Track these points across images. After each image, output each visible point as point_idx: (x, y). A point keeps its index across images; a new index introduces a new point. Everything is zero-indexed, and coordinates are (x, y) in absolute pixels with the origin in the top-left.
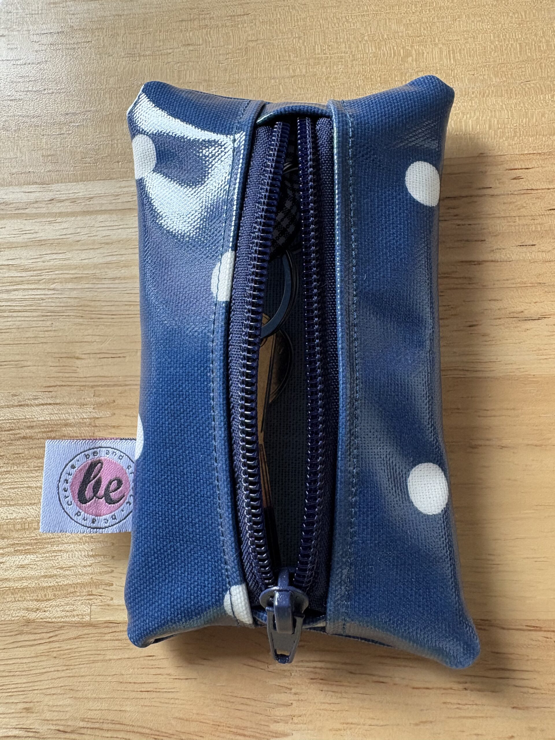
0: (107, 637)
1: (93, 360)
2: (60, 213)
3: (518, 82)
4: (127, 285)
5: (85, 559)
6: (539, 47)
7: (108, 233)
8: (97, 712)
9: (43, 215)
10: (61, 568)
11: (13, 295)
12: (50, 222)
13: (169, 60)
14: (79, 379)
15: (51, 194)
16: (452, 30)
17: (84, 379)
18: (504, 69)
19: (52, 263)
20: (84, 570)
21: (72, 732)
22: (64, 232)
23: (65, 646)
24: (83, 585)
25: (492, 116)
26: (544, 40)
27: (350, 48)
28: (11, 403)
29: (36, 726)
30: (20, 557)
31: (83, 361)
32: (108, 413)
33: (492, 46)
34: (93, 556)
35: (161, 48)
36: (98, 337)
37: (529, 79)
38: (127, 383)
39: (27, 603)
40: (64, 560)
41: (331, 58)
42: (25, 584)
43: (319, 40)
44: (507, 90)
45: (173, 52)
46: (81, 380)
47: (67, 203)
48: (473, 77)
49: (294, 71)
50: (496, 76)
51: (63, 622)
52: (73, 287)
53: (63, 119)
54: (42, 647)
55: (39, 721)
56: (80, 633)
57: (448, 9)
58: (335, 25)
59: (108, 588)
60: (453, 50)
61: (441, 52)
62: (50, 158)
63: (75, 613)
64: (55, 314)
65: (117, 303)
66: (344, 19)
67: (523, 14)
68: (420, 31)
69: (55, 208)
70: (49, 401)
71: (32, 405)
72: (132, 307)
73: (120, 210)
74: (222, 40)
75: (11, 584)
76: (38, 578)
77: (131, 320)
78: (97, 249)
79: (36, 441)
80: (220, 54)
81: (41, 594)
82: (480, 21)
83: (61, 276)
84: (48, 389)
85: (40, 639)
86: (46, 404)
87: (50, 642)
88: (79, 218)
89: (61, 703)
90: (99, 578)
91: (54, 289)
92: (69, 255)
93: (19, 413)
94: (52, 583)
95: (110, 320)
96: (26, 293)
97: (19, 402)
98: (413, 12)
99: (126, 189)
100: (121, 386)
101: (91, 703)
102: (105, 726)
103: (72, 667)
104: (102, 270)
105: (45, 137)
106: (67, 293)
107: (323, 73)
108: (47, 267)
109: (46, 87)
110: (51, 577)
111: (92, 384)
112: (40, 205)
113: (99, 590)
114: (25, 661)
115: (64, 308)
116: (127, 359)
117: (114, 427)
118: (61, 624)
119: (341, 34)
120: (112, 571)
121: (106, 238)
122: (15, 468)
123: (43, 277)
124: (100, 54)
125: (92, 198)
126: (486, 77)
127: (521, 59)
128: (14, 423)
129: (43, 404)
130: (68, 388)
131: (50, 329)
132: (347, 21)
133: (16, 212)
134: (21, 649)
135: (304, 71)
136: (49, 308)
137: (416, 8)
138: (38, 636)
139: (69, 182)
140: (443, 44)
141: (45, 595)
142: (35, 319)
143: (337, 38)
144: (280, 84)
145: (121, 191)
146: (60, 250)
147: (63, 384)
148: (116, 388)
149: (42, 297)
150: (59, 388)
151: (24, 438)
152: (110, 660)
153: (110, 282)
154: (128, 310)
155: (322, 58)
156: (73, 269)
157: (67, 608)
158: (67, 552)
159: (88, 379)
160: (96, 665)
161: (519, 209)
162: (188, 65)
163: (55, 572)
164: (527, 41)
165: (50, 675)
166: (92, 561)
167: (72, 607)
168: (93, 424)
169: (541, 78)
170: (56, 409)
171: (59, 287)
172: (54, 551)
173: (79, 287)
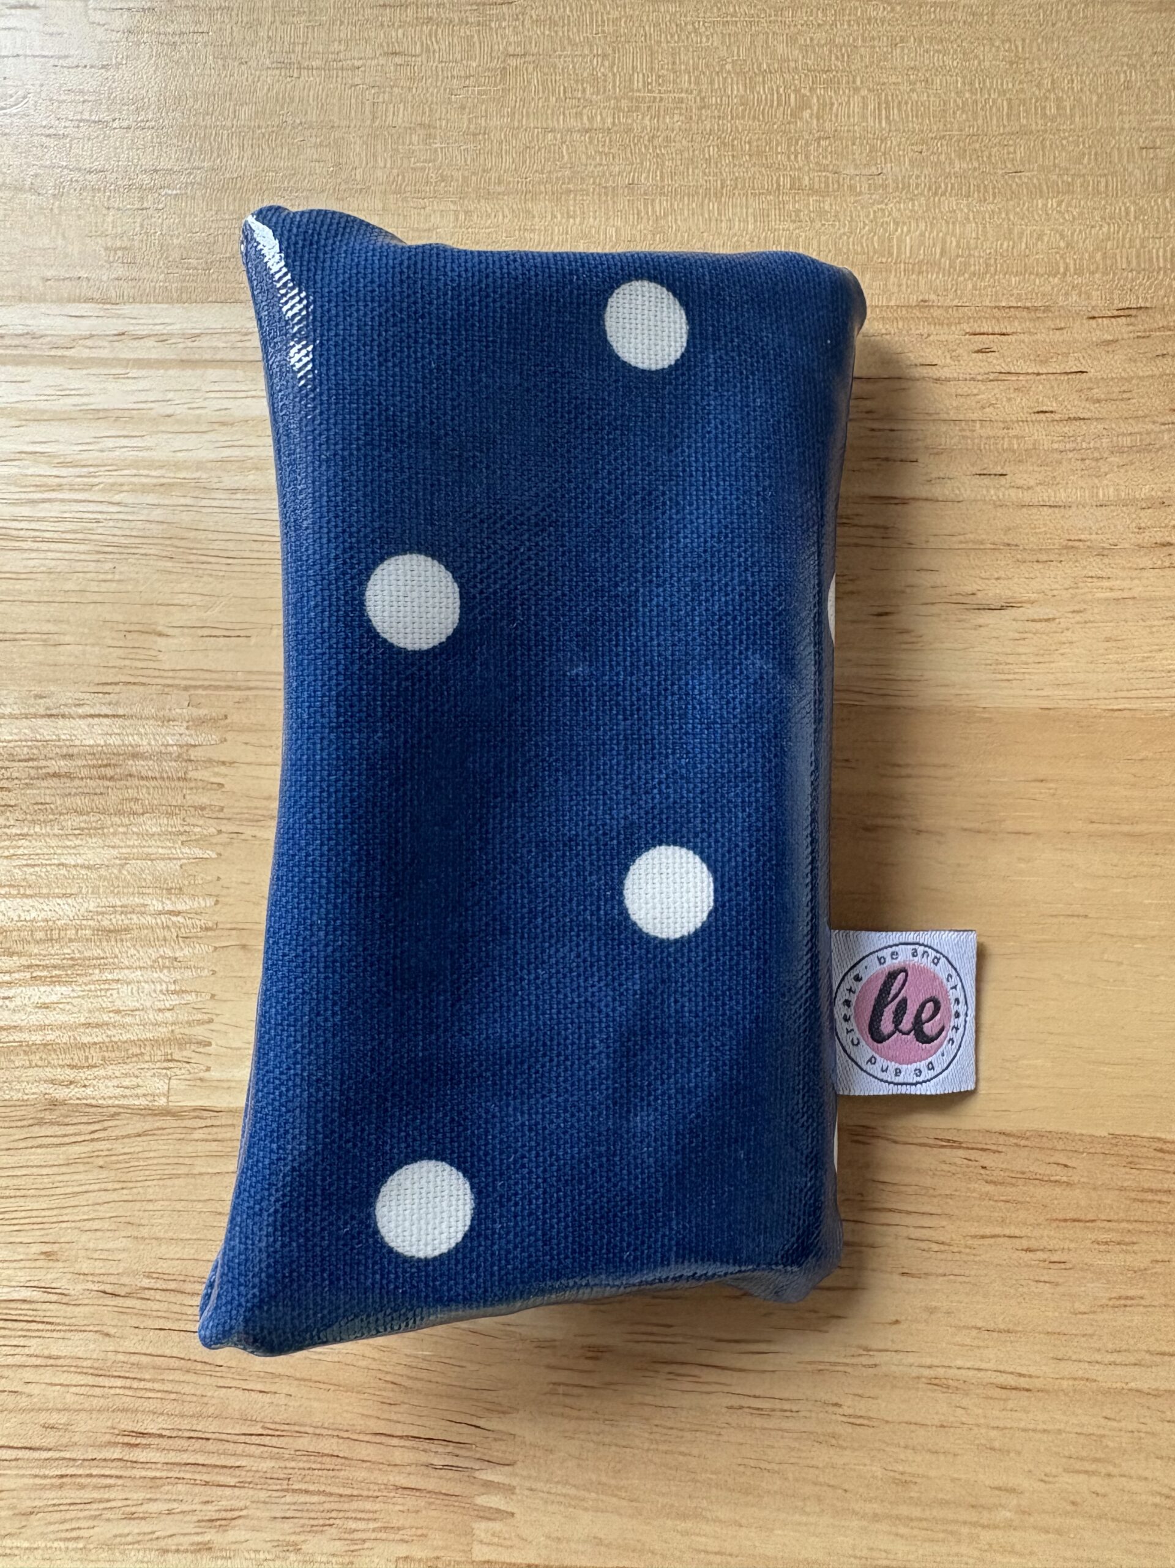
0: (197, 1135)
1: (189, 640)
2: (136, 360)
3: (1000, 172)
4: (257, 504)
5: (162, 997)
6: (1044, 108)
7: (226, 404)
8: (176, 1263)
9: (103, 362)
10: (118, 1012)
11: (41, 511)
12: (117, 377)
13: (357, 80)
14: (162, 673)
15: (120, 321)
16: (888, 65)
17: (171, 674)
18: (977, 146)
19: (116, 454)
20: (160, 1017)
21: (127, 1296)
22: (142, 397)
23: (118, 1147)
24: (156, 1043)
25: (947, 234)
26: (1052, 96)
27: (697, 83)
28: (32, 710)
29: (63, 1284)
30: (42, 989)
31: (170, 640)
32: (215, 737)
33: (959, 101)
34: (175, 992)
35: (342, 56)
36: (199, 598)
37: (1020, 168)
38: (251, 684)
39: (53, 1071)
40: (124, 997)
41: (661, 99)
42: (48, 1038)
43: (641, 64)
44: (978, 186)
45: (364, 65)
46: (166, 674)
47: (150, 343)
48: (919, 156)
49: (591, 119)
50: (961, 156)
51: (119, 1106)
52: (156, 502)
53: (146, 179)
54: (77, 1149)
55: (69, 1276)
56: (147, 1126)
57: (883, 22)
58: (672, 36)
59: (201, 1050)
60: (887, 102)
61: (865, 106)
62: (120, 253)
63: (139, 1091)
64: (121, 550)
65: (238, 537)
66: (690, 27)
67: (1019, 44)
68: (830, 60)
69: (127, 351)
70: (105, 711)
71: (71, 717)
72: (266, 545)
74: (458, 49)
75: (25, 1036)
76: (74, 1027)
77: (263, 569)
78: (204, 432)
79: (77, 782)
80: (453, 77)
81: (78, 1056)
82: (939, 51)
83: (133, 479)
84: (103, 687)
85: (75, 1134)
86: (99, 716)
87: (92, 1140)
88: (171, 372)
89: (110, 1245)
90: (187, 1031)
91: (118, 504)
92: (149, 442)
93: (47, 730)
94: (98, 1036)
95: (224, 568)
96: (67, 508)
97: (48, 708)
98: (819, 25)
100: (239, 689)
101: (164, 1247)
103: (131, 1185)
104: (213, 474)
105: (112, 212)
106: (145, 512)
107: (644, 128)
108: (110, 462)
109: (117, 115)
110: (97, 1026)
111: (185, 683)
112: (100, 343)
113: (185, 1053)
114: (45, 1171)
115: (138, 541)
116: (253, 641)
117: (224, 763)
118: (113, 1110)
119: (682, 55)
120: (211, 1021)
121: (222, 413)
122: (37, 829)
123: (99, 480)
124: (224, 58)
125: (198, 335)
126: (943, 158)
127: (1008, 129)
128: (37, 748)
129: (92, 716)
130: (142, 688)
131: (110, 577)
132: (696, 30)
133: (53, 353)
134: (39, 1150)
135: (610, 120)
136: (111, 539)
137: (826, 16)
138: (70, 1130)
139: (156, 302)
140: (869, 90)
141: (87, 1058)
142: (83, 557)
143: (674, 63)
144: (563, 142)
146: (133, 430)
147: (132, 680)
148: (230, 693)
149: (99, 516)
150: (124, 688)
151: (55, 775)
152: (201, 1174)
153: (227, 496)
154: (258, 551)
155: (644, 98)
156: (158, 468)
157: (127, 1082)
158: (128, 983)
159: (178, 674)
160: (176, 1182)
161: (983, 408)
162: (391, 93)
163: (106, 1019)
164: (1022, 96)
165: (92, 1197)
166: (175, 1000)
167: (135, 1081)
168: (184, 756)
169: (1042, 168)
170: (116, 725)
171: (130, 501)
172: (106, 981)
173: (167, 502)
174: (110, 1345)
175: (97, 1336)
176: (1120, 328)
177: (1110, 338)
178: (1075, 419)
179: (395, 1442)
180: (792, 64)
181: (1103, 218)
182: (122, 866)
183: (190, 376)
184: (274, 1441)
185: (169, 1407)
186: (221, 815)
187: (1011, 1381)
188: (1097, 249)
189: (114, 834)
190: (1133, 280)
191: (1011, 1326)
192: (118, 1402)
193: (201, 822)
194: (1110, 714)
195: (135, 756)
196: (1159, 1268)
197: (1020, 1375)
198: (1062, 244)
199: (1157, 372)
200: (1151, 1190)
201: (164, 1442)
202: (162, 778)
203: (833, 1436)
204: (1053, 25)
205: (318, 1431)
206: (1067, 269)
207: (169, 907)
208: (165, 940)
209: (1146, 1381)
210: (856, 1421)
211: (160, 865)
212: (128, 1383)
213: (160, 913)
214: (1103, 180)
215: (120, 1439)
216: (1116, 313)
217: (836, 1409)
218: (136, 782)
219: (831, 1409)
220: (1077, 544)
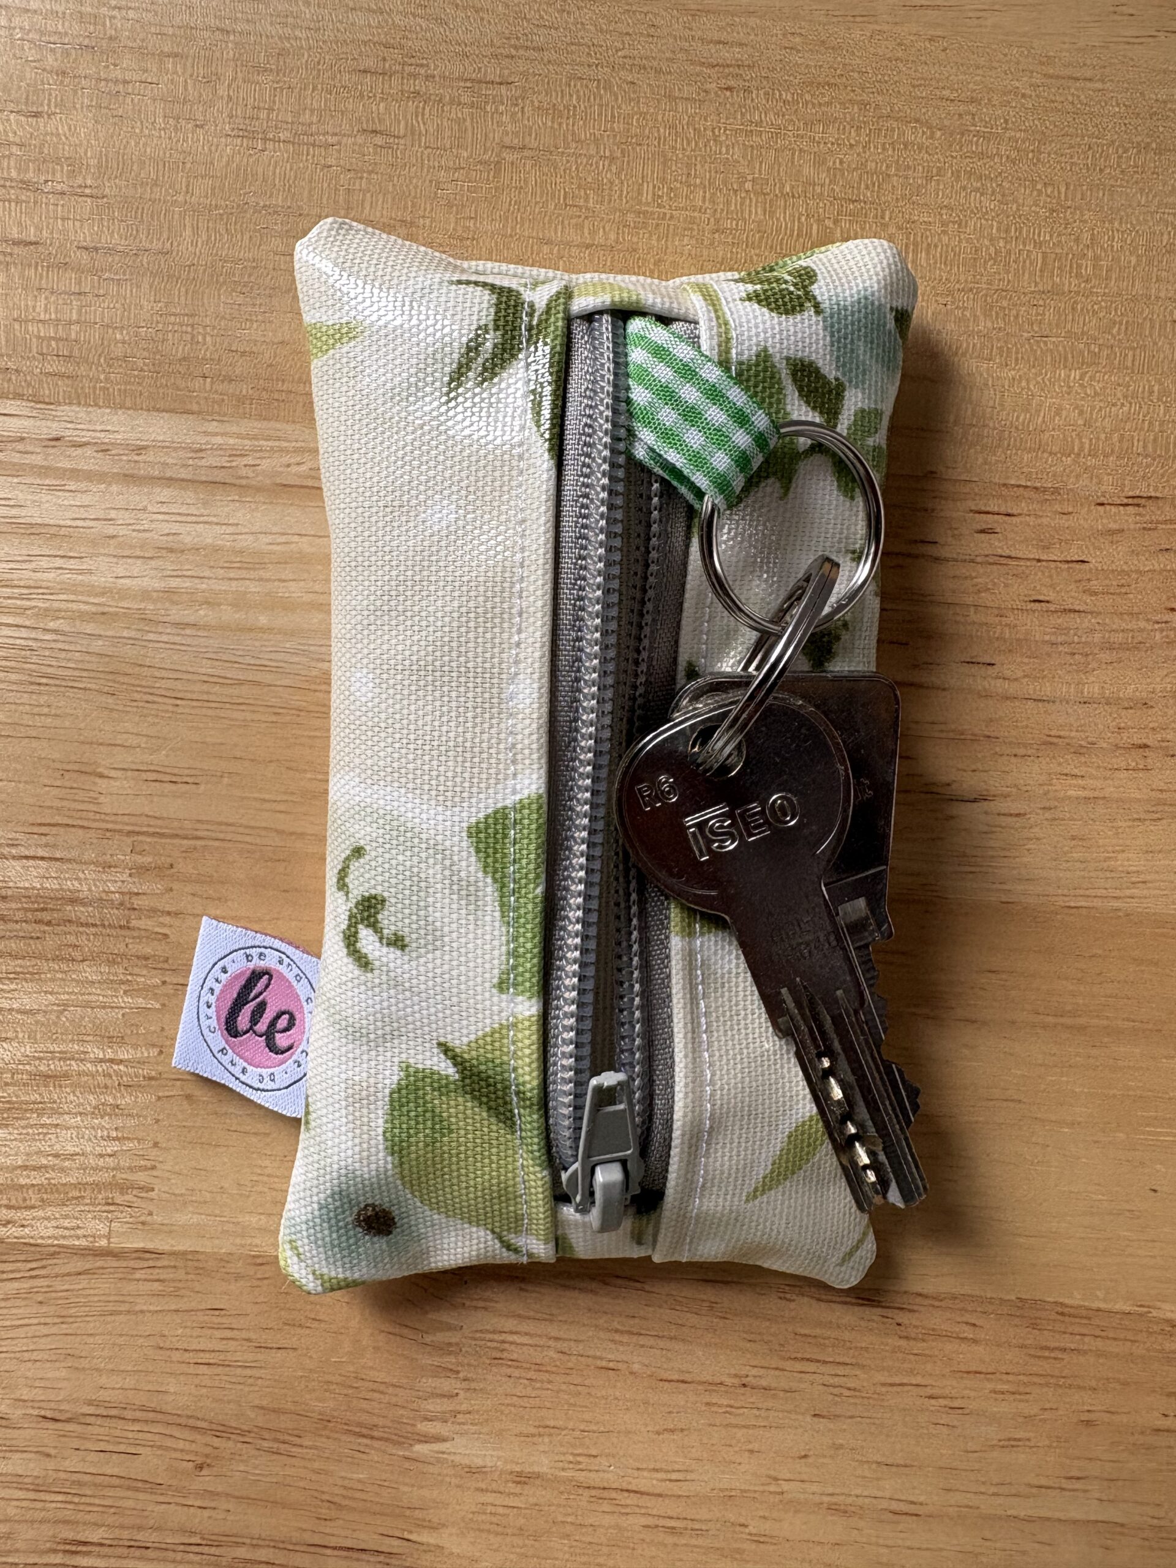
0: (138, 1275)
1: (132, 783)
2: (73, 470)
3: (1025, 335)
5: (103, 1143)
6: (1079, 266)
7: (175, 528)
9: (36, 471)
10: (56, 1156)
12: (51, 488)
13: (331, 161)
14: (103, 817)
15: (55, 425)
16: (921, 200)
17: (113, 818)
19: (51, 576)
20: (101, 1163)
21: (68, 1421)
22: (80, 513)
23: (58, 1284)
24: (97, 1186)
25: (963, 399)
26: (1090, 253)
27: (712, 201)
31: (112, 782)
32: (158, 887)
33: (992, 250)
34: (116, 1139)
35: (313, 129)
36: (144, 739)
37: (1048, 332)
38: (199, 833)
40: (63, 1141)
41: (672, 217)
43: (653, 172)
44: (1000, 348)
45: (339, 143)
46: (106, 818)
47: (89, 451)
48: (944, 309)
49: (593, 233)
50: (987, 313)
51: (57, 1246)
52: (96, 632)
54: (16, 1285)
55: (9, 1402)
56: (88, 1266)
57: (920, 149)
58: (689, 144)
59: (143, 1195)
60: (916, 244)
62: (54, 344)
64: (58, 682)
65: (185, 676)
66: (709, 134)
67: (1063, 190)
68: (859, 188)
69: (63, 459)
70: (41, 853)
73: (203, 482)
74: (447, 133)
76: (10, 1169)
78: (151, 558)
79: (11, 925)
80: (440, 167)
81: (15, 1198)
82: (977, 190)
83: (70, 605)
84: (41, 828)
85: (12, 1272)
86: (34, 858)
87: (32, 1277)
88: (114, 488)
89: (49, 1375)
90: (129, 1177)
92: (88, 564)
94: (37, 1179)
95: (171, 709)
98: (851, 145)
99: (219, 440)
100: (186, 838)
101: (105, 1377)
102: (128, 1414)
103: (72, 1319)
104: (159, 605)
105: (46, 295)
106: (85, 642)
108: (44, 584)
109: (50, 177)
110: (36, 1168)
111: (128, 828)
112: (32, 448)
113: (127, 1198)
115: (76, 673)
116: (202, 787)
117: (169, 913)
118: (53, 1249)
119: (698, 167)
120: (153, 1168)
121: (171, 538)
123: (33, 603)
124: (176, 118)
125: (145, 448)
126: (967, 313)
127: (1039, 287)
129: (27, 857)
130: (80, 832)
131: (46, 710)
132: (715, 138)
135: (613, 236)
136: (46, 669)
137: (859, 135)
138: (8, 1266)
139: (96, 405)
141: (25, 1200)
142: (14, 687)
143: (689, 174)
145: (207, 443)
146: (71, 550)
147: (70, 822)
148: (176, 841)
149: (30, 643)
150: (62, 830)
152: (142, 1312)
153: (174, 631)
154: (208, 693)
155: (653, 213)
156: (96, 595)
157: (66, 1223)
158: (68, 1128)
159: (120, 818)
160: (117, 1318)
161: (979, 591)
162: (369, 180)
163: (44, 1161)
164: (1058, 251)
165: (31, 1331)
166: (115, 1147)
167: (74, 1223)
168: (127, 904)
169: (1070, 334)
170: (53, 869)
171: (67, 629)
172: (43, 1126)
173: (110, 633)
174: (51, 1464)
175: (37, 1456)
176: (1128, 518)
177: (1114, 526)
178: (1070, 611)
179: (329, 1552)
180: (818, 189)
181: (1125, 397)
182: (62, 1012)
183: (136, 496)
184: (213, 1550)
185: (110, 1520)
186: (166, 966)
187: (903, 1507)
188: (1116, 430)
189: (53, 980)
190: (1148, 466)
191: (908, 1462)
192: (60, 1515)
193: (144, 972)
194: (1066, 911)
195: (73, 901)
196: (1047, 1415)
197: (912, 1503)
198: (1080, 422)
199: (1157, 567)
200: (1047, 1348)
201: (106, 1550)
202: (104, 926)
203: (740, 1551)
204: (1101, 170)
205: (255, 1542)
206: (1081, 449)
207: (110, 1054)
208: (106, 1087)
209: (1021, 1508)
210: (759, 1539)
211: (101, 1013)
212: (69, 1498)
213: (101, 1061)
214: (1131, 353)
215: (61, 1547)
216: (1126, 501)
217: (742, 1529)
218: (74, 928)
219: (738, 1529)
220: (1055, 740)
